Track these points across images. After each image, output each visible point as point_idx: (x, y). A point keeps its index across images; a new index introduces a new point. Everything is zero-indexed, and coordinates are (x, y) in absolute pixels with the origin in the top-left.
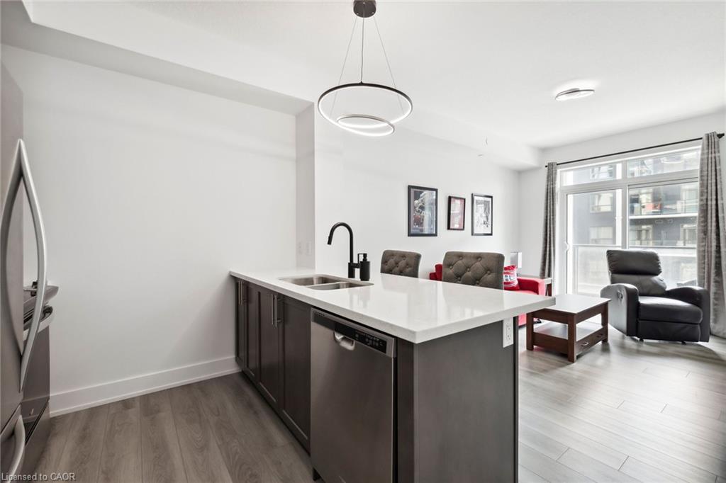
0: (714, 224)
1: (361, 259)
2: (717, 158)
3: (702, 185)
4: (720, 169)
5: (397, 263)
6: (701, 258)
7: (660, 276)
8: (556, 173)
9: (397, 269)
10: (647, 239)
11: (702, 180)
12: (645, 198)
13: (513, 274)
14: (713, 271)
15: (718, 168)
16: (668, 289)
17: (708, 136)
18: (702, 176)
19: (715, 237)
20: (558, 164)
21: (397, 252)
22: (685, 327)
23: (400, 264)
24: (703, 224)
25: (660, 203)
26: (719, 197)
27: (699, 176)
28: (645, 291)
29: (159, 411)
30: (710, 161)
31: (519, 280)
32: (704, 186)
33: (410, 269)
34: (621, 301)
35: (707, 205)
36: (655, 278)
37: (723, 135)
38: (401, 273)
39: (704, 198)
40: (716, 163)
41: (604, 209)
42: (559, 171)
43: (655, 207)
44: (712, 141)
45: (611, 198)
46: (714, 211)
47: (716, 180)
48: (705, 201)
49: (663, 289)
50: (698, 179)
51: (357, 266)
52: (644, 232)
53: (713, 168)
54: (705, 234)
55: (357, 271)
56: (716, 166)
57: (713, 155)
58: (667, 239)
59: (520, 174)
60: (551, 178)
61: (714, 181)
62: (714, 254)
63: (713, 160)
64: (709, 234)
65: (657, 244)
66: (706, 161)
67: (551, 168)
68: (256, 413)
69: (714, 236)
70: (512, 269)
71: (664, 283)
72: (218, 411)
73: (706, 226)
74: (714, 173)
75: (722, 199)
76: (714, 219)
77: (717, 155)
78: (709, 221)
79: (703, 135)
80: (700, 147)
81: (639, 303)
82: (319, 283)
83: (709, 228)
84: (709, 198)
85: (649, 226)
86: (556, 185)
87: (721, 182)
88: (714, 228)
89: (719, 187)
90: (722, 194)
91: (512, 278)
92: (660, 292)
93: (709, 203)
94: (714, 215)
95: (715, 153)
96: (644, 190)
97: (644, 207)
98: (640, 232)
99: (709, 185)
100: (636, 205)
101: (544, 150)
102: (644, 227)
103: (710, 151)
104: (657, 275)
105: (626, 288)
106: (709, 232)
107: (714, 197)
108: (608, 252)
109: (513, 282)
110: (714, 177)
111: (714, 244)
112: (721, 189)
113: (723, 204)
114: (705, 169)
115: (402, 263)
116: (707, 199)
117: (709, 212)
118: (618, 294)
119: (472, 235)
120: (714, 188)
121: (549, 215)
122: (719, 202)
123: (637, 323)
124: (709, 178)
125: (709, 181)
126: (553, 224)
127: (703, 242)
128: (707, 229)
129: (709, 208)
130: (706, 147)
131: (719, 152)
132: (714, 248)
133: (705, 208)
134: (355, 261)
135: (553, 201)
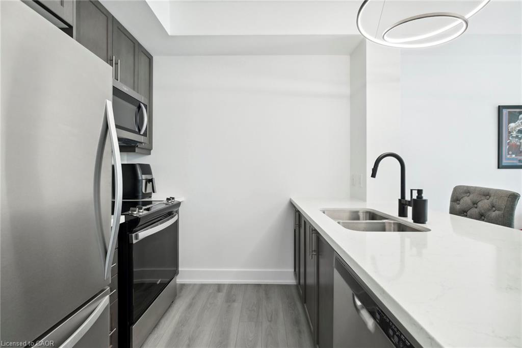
1: (415, 196)
5: (475, 204)
9: (474, 211)
21: (476, 189)
23: (480, 204)
29: (234, 301)
33: (497, 212)
38: (481, 217)
51: (409, 203)
55: (410, 210)
68: (300, 332)
72: (271, 318)
82: (366, 220)
115: (484, 204)
134: (408, 198)
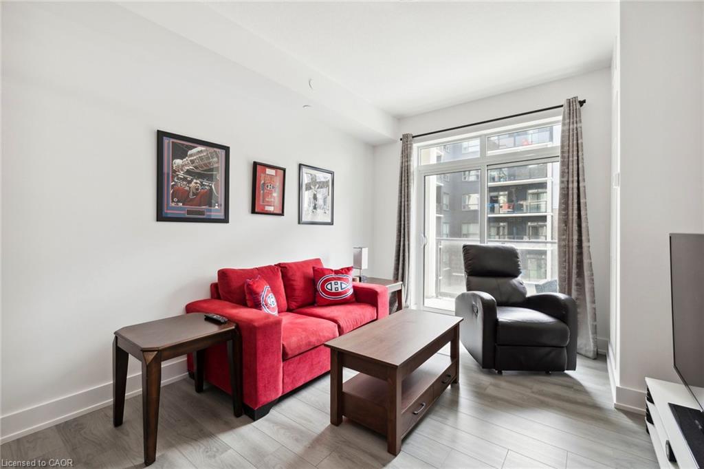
0: (576, 212)
2: (579, 129)
3: (563, 164)
4: (582, 143)
6: (562, 254)
7: (519, 278)
8: (411, 148)
10: (504, 235)
11: (563, 157)
12: (503, 199)
13: (346, 280)
14: (574, 271)
15: (580, 141)
16: (529, 295)
17: (569, 102)
18: (563, 152)
19: (577, 228)
20: (413, 137)
22: (550, 352)
24: (564, 212)
25: (513, 203)
26: (581, 178)
27: (559, 154)
28: (504, 299)
30: (571, 133)
31: (355, 288)
32: (565, 165)
34: (477, 316)
35: (568, 188)
36: (515, 281)
37: (584, 101)
39: (565, 179)
40: (578, 135)
41: (472, 208)
42: (415, 146)
43: (509, 208)
44: (575, 107)
45: (478, 198)
46: (575, 196)
47: (578, 157)
48: (566, 183)
49: (523, 294)
50: (559, 159)
52: (501, 229)
53: (575, 142)
54: (566, 225)
56: (577, 140)
57: (575, 125)
58: (517, 234)
59: (374, 147)
60: (406, 154)
61: (575, 158)
62: (575, 250)
63: (575, 132)
64: (571, 225)
65: (510, 238)
66: (567, 134)
67: (407, 141)
69: (575, 225)
70: (346, 273)
71: (524, 288)
73: (567, 214)
74: (575, 148)
75: (584, 180)
76: (576, 206)
77: (579, 125)
78: (570, 208)
79: (563, 102)
80: (560, 118)
81: (497, 320)
83: (570, 217)
84: (571, 179)
85: (505, 224)
86: (412, 163)
87: (583, 159)
88: (575, 217)
89: (580, 165)
90: (584, 175)
91: (344, 286)
92: (520, 300)
93: (570, 185)
94: (575, 201)
95: (577, 123)
96: (501, 193)
97: (501, 207)
98: (498, 228)
99: (570, 163)
100: (496, 205)
101: (399, 119)
102: (502, 224)
103: (571, 120)
104: (516, 276)
105: (482, 299)
106: (570, 222)
107: (576, 178)
108: (464, 246)
109: (345, 292)
110: (575, 153)
111: (575, 237)
112: (583, 167)
113: (584, 187)
114: (566, 143)
116: (568, 181)
117: (570, 197)
118: (473, 306)
119: (299, 223)
120: (575, 166)
121: (403, 200)
122: (581, 185)
123: (495, 350)
124: (571, 154)
125: (571, 159)
126: (408, 212)
127: (564, 235)
128: (568, 218)
129: (570, 192)
130: (567, 116)
131: (581, 122)
132: (575, 243)
133: (566, 192)
135: (408, 183)
